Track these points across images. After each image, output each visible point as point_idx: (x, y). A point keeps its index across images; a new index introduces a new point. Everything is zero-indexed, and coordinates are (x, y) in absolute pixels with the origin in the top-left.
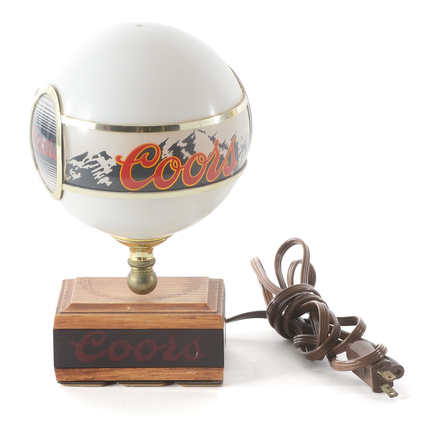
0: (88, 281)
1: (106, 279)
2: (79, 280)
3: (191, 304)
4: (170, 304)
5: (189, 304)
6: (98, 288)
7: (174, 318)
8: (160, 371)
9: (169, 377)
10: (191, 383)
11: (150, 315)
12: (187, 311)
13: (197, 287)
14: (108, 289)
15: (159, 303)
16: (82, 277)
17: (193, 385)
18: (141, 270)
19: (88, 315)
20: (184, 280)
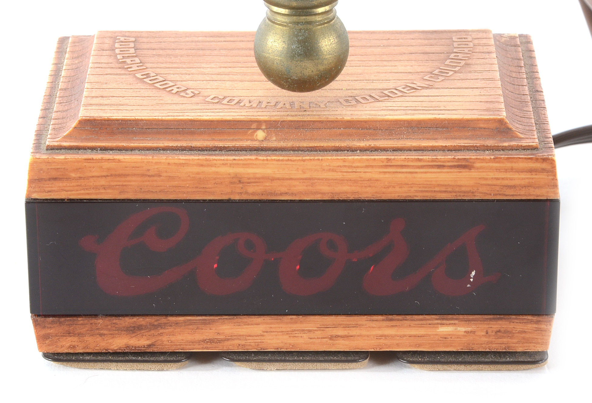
0: (132, 45)
1: (187, 39)
2: (107, 41)
3: (455, 120)
4: (387, 121)
5: (450, 121)
6: (162, 65)
7: (402, 166)
8: (356, 326)
9: (382, 341)
10: (450, 359)
11: (330, 158)
12: (444, 145)
13: (463, 63)
14: (193, 71)
15: (355, 118)
16: (115, 32)
17: (455, 366)
18: (300, 15)
19: (134, 157)
20: (420, 41)
